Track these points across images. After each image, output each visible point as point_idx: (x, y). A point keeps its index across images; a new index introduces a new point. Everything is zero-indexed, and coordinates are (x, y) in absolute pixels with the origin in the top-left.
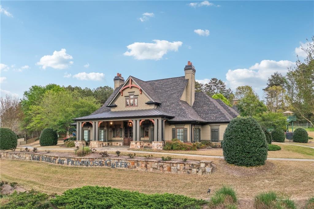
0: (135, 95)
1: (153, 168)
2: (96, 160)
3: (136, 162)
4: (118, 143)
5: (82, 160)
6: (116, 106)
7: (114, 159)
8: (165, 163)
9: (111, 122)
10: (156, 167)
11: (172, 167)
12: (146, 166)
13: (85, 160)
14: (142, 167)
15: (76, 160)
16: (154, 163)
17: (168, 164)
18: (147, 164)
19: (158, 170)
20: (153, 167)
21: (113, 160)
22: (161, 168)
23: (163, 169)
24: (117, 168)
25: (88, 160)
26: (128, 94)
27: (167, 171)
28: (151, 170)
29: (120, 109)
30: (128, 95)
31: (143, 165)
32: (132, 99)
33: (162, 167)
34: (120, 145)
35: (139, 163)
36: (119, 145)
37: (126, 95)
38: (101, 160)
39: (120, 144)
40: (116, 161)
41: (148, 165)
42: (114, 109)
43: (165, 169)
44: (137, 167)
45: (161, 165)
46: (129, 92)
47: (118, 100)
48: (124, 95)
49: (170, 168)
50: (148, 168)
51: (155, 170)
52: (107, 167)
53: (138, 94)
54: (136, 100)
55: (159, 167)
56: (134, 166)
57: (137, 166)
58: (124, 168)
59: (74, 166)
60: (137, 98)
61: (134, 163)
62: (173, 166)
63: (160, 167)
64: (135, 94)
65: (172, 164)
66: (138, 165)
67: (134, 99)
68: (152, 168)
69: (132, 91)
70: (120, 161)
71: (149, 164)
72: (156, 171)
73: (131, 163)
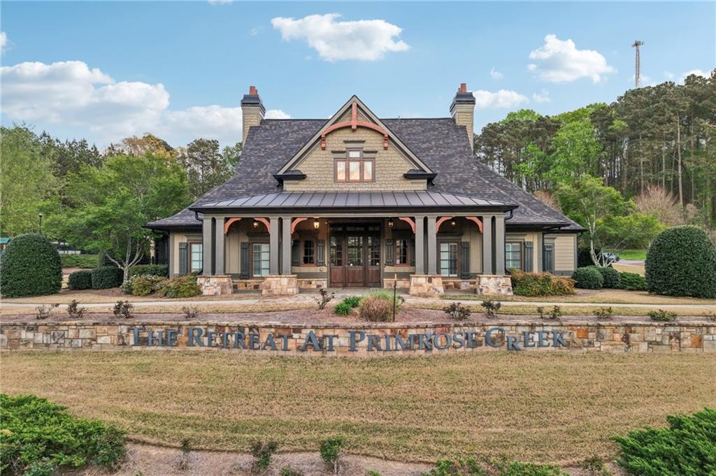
0: (364, 149)
1: (650, 343)
2: (457, 330)
3: (594, 328)
4: (313, 283)
5: (412, 332)
6: (302, 177)
7: (517, 325)
8: (685, 328)
9: (316, 220)
10: (659, 339)
11: (706, 337)
12: (626, 339)
13: (420, 331)
14: (612, 343)
15: (388, 332)
16: (653, 328)
17: (694, 330)
18: (631, 332)
19: (664, 347)
20: (649, 339)
21: (514, 328)
22: (673, 340)
23: (680, 343)
24: (529, 349)
25: (432, 331)
26: (343, 147)
27: (691, 347)
28: (644, 347)
29: (317, 186)
30: (344, 149)
31: (618, 337)
32: (354, 160)
33: (679, 338)
34: (318, 286)
35: (603, 331)
36: (315, 287)
37: (337, 150)
38: (471, 329)
39: (318, 283)
40: (521, 330)
41: (632, 336)
42: (298, 184)
43: (685, 343)
44: (597, 344)
45: (672, 334)
46: (346, 142)
47: (308, 159)
48: (329, 149)
49: (701, 340)
50: (632, 342)
51: (655, 347)
52: (490, 349)
53: (376, 150)
54: (368, 165)
55: (668, 337)
56: (586, 340)
57: (597, 341)
58: (551, 349)
59: (381, 354)
60: (372, 159)
61: (587, 332)
62: (708, 333)
63: (671, 338)
64: (366, 147)
65: (704, 329)
66: (600, 337)
67: (361, 160)
68: (646, 343)
69: (356, 139)
70: (538, 329)
71: (634, 332)
72: (656, 350)
73: (575, 333)
